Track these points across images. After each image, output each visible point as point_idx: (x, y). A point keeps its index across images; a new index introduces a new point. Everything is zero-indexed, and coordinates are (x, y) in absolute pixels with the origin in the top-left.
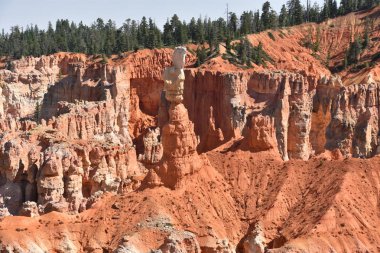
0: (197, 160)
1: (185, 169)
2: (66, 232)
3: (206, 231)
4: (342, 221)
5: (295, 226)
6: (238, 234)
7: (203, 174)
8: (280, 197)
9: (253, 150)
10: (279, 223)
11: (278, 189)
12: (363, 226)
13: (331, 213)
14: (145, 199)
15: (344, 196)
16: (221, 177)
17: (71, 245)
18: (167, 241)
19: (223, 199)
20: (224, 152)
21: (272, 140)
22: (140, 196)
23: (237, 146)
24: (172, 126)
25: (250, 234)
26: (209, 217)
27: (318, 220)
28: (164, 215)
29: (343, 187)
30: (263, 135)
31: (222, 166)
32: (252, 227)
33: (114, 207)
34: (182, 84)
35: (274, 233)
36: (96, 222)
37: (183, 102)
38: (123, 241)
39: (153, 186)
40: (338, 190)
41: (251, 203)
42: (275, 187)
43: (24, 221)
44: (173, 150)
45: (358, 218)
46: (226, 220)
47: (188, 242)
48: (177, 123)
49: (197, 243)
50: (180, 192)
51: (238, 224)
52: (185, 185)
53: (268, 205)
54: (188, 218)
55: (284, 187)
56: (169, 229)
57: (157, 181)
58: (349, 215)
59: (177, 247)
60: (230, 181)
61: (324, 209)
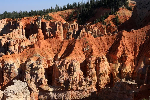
0: (44, 41)
1: (42, 43)
2: (17, 58)
3: (47, 57)
4: (76, 53)
7: (46, 44)
8: (62, 48)
10: (62, 54)
12: (80, 54)
13: (74, 51)
14: (33, 50)
15: (76, 48)
16: (49, 45)
17: (19, 61)
18: (39, 59)
19: (50, 49)
21: (60, 36)
25: (57, 57)
26: (48, 53)
27: (71, 53)
28: (38, 54)
29: (76, 46)
30: (58, 35)
31: (50, 42)
32: (57, 55)
33: (27, 52)
34: (41, 25)
36: (23, 56)
37: (41, 29)
38: (30, 59)
39: (35, 47)
40: (74, 46)
41: (56, 50)
42: (61, 46)
43: (8, 56)
45: (79, 52)
46: (51, 54)
47: (44, 59)
48: (40, 33)
49: (46, 59)
50: (41, 48)
51: (54, 55)
54: (43, 54)
55: (63, 46)
56: (39, 56)
58: (77, 51)
59: (42, 60)
60: (51, 45)
61: (72, 50)
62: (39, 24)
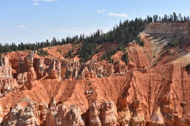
0: (37, 82)
1: (33, 84)
3: (40, 101)
4: (76, 96)
5: (64, 98)
6: (48, 101)
7: (38, 86)
8: (60, 91)
9: (52, 79)
10: (60, 98)
11: (59, 89)
12: (81, 97)
13: (73, 94)
14: (22, 93)
15: (76, 90)
16: (43, 86)
18: (29, 104)
19: (44, 92)
20: (44, 80)
21: (56, 76)
22: (20, 92)
23: (47, 78)
24: (30, 73)
25: (52, 101)
26: (41, 97)
27: (70, 96)
28: (28, 97)
29: (76, 87)
30: (54, 75)
31: (43, 83)
32: (52, 99)
33: (13, 96)
35: (58, 100)
36: (7, 100)
38: (16, 105)
39: (24, 89)
40: (74, 88)
41: (52, 93)
42: (58, 88)
44: (30, 79)
45: (80, 95)
46: (45, 98)
47: (35, 104)
48: (31, 72)
49: (38, 104)
50: (32, 91)
51: (49, 99)
52: (33, 89)
53: (56, 93)
54: (35, 98)
55: (60, 88)
56: (30, 101)
57: (25, 88)
58: (78, 95)
59: (32, 106)
60: (46, 87)
61: (71, 93)
62: (30, 60)
